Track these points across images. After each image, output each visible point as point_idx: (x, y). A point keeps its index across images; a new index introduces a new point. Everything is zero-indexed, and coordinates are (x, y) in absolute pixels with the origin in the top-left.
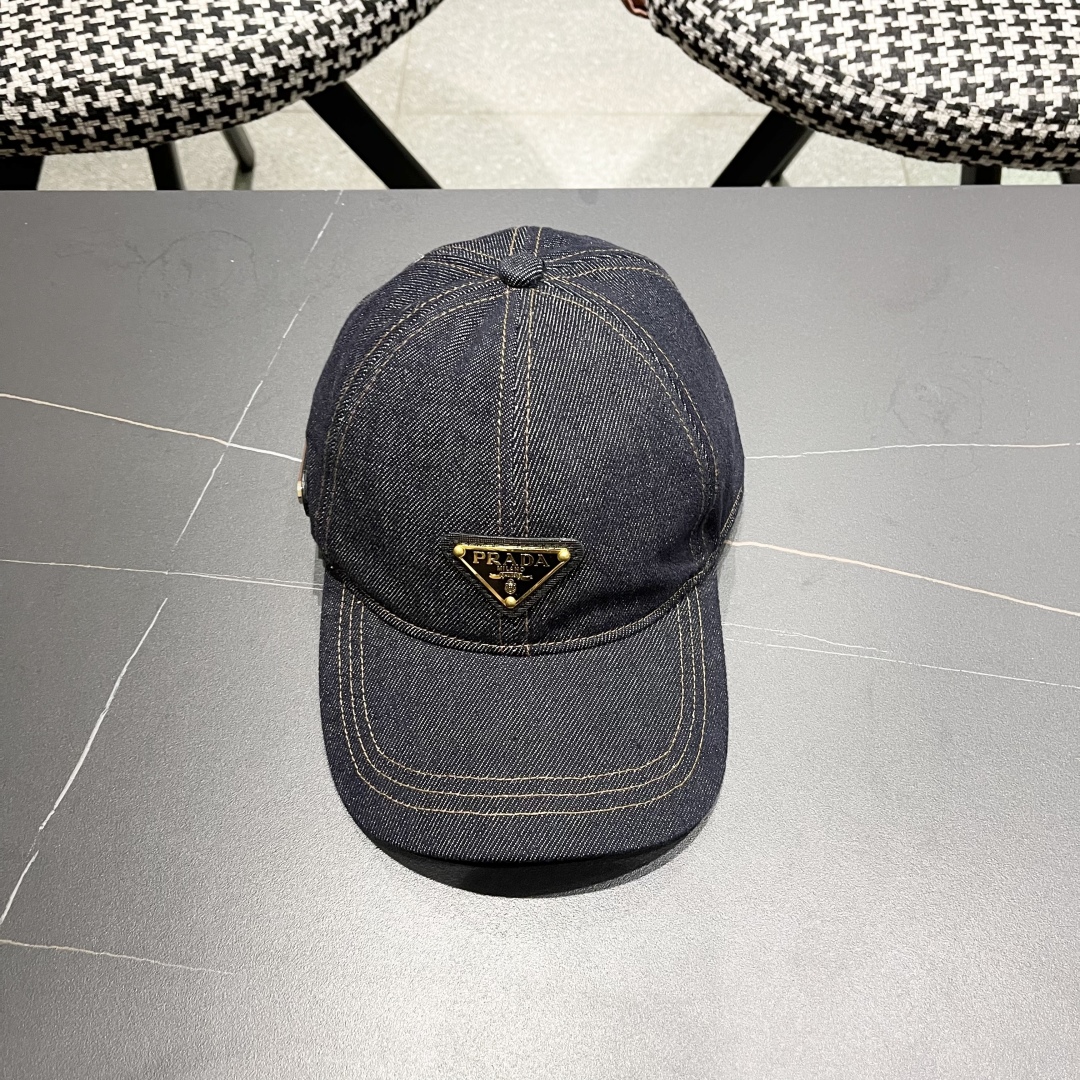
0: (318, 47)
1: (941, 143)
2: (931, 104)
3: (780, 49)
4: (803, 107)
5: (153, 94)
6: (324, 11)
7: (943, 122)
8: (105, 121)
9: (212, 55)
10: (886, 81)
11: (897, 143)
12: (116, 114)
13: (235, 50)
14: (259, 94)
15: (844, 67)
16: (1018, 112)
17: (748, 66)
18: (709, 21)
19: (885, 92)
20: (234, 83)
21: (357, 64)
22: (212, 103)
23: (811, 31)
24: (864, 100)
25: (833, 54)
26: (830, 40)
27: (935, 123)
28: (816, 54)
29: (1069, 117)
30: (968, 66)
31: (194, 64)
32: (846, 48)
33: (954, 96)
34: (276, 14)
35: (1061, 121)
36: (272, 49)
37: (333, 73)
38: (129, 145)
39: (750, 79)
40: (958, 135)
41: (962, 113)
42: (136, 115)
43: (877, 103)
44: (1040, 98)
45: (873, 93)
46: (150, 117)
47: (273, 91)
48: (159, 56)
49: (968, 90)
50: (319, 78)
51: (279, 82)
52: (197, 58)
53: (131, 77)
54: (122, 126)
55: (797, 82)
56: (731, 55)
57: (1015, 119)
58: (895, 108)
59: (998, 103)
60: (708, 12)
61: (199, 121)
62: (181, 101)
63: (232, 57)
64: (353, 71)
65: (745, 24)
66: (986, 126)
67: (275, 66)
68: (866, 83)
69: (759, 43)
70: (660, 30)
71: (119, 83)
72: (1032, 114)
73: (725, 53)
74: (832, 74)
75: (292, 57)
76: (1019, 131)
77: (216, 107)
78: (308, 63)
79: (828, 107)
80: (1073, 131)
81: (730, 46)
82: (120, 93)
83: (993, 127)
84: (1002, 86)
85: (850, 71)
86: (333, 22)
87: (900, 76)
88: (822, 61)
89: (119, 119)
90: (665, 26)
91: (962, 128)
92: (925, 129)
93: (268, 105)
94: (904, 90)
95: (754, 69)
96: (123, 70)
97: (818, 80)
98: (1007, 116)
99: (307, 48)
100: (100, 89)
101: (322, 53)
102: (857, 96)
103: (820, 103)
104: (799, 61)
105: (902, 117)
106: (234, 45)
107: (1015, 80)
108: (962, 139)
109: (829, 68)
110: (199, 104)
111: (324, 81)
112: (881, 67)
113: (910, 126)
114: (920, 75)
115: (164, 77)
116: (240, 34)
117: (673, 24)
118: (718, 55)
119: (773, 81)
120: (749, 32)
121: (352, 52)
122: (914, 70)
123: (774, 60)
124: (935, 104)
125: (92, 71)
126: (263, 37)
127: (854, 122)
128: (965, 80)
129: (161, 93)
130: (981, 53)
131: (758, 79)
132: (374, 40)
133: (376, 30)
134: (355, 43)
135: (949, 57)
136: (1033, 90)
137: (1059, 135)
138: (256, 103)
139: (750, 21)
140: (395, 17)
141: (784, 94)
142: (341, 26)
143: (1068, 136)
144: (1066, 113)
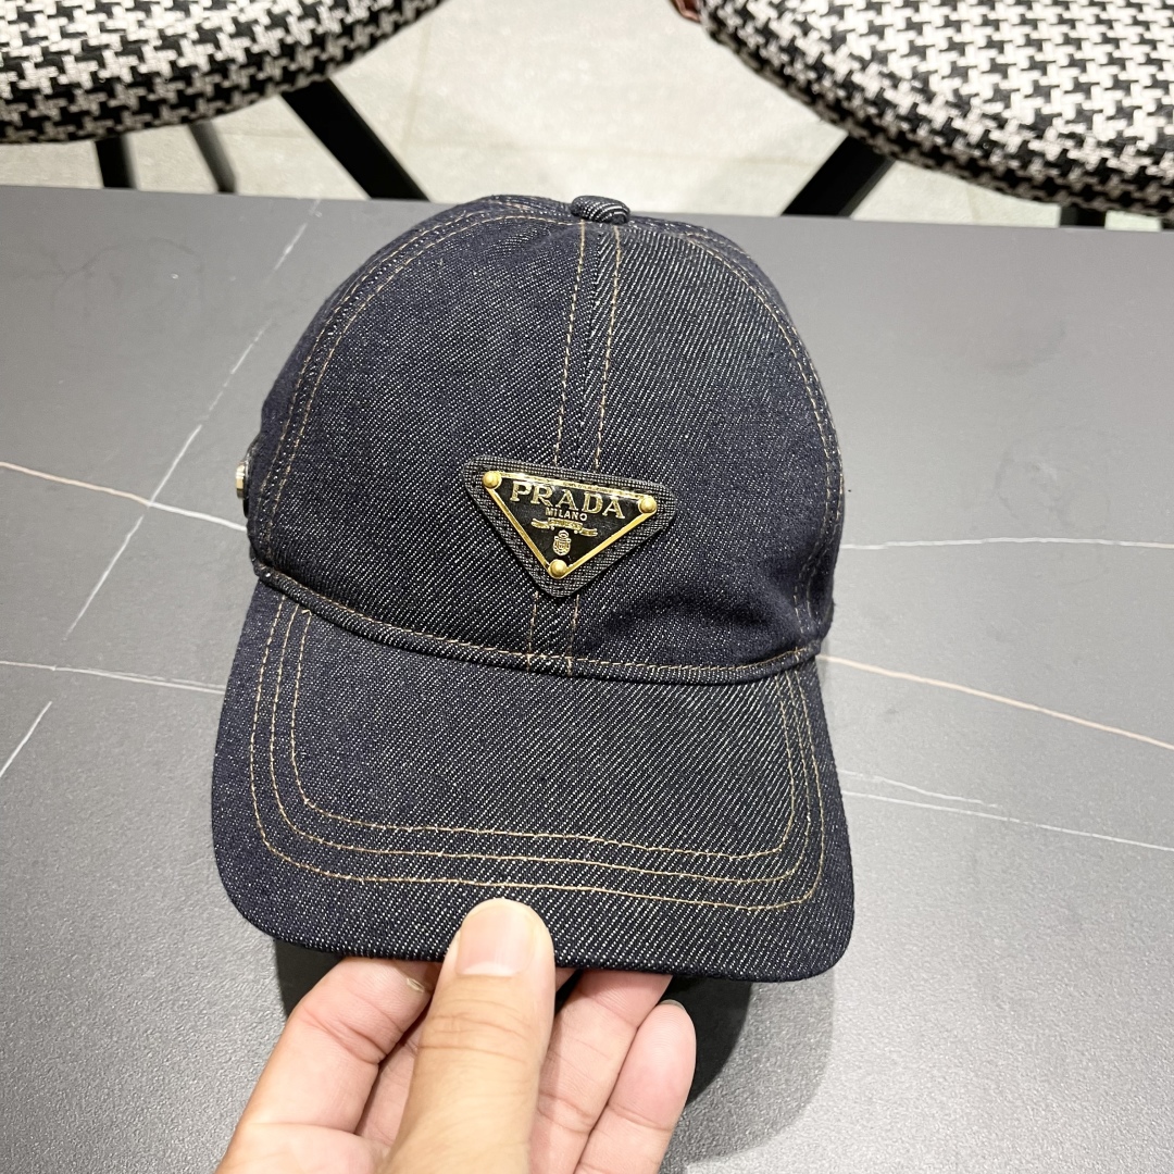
0: (301, 32)
1: (1049, 180)
2: (1039, 132)
3: (860, 59)
4: (883, 130)
5: (94, 75)
7: (1052, 152)
8: (32, 105)
9: (169, 32)
10: (987, 101)
11: (995, 177)
12: (48, 97)
13: (199, 28)
14: (226, 84)
15: (935, 84)
16: (1143, 146)
17: (819, 79)
18: (774, 26)
19: (984, 116)
20: (195, 67)
21: (349, 56)
22: (167, 91)
23: (897, 41)
24: (958, 124)
25: (923, 67)
26: (919, 51)
27: (1042, 155)
28: (901, 66)
30: (1083, 88)
31: (146, 42)
32: (939, 62)
33: (1068, 122)
36: (243, 30)
37: (320, 66)
38: (62, 136)
39: (820, 95)
40: (1070, 171)
41: (1076, 143)
42: (72, 99)
43: (974, 128)
45: (969, 115)
46: (91, 104)
47: (244, 82)
48: (103, 29)
50: (301, 70)
51: (252, 70)
52: (149, 33)
53: (67, 52)
54: (54, 113)
55: (879, 102)
56: (799, 65)
57: (1140, 153)
58: (995, 135)
59: (1120, 134)
60: (773, 13)
61: (151, 112)
62: (130, 86)
63: (195, 36)
64: (344, 65)
65: (819, 30)
66: (1104, 160)
67: (247, 51)
68: (962, 104)
69: (834, 51)
70: (714, 36)
71: (52, 59)
72: (1159, 149)
73: (792, 62)
74: (920, 91)
75: (268, 41)
76: (1143, 168)
77: (172, 96)
78: (288, 50)
79: (914, 131)
81: (797, 55)
82: (52, 71)
83: (1112, 163)
84: (1125, 113)
85: (943, 88)
86: (320, 3)
87: (1002, 96)
88: (909, 75)
89: (51, 103)
90: (719, 30)
91: (1075, 163)
92: (1030, 162)
93: (237, 98)
94: (1006, 114)
95: (827, 83)
96: (57, 44)
97: (903, 99)
98: (1130, 150)
99: (287, 31)
100: (28, 67)
101: (306, 40)
102: (950, 119)
103: (905, 126)
104: (882, 74)
105: (1003, 146)
106: (198, 22)
107: (1140, 108)
108: (1074, 175)
109: (917, 84)
110: (151, 89)
111: (309, 74)
112: (980, 85)
113: (1012, 157)
114: (1027, 97)
115: (108, 55)
116: (205, 9)
117: (731, 29)
118: (783, 66)
119: (849, 98)
120: (822, 38)
121: (344, 41)
122: (1018, 90)
123: (851, 73)
124: (1043, 131)
125: (21, 43)
126: (234, 15)
127: (945, 151)
128: (1080, 105)
129: (104, 74)
130: (1100, 74)
131: (830, 96)
132: (371, 29)
133: (374, 17)
134: (348, 30)
135: (1060, 77)
136: (1161, 121)
138: (222, 94)
139: (824, 26)
140: (397, 5)
141: (861, 114)
142: (331, 9)
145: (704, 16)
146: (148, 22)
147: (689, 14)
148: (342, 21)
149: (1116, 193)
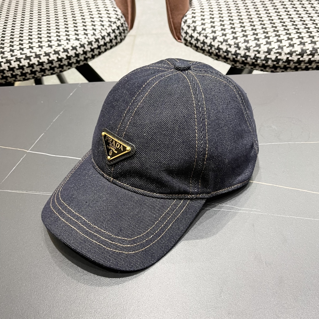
0: (80, 51)
1: (274, 65)
2: (269, 53)
3: (221, 42)
5: (28, 63)
6: (82, 41)
7: (274, 58)
8: (14, 71)
9: (47, 52)
10: (254, 47)
11: (260, 67)
12: (17, 69)
13: (54, 51)
14: (62, 64)
15: (240, 45)
16: (298, 53)
17: (211, 48)
18: (199, 38)
19: (254, 51)
20: (54, 60)
21: (93, 57)
22: (47, 66)
24: (248, 54)
25: (237, 41)
26: (235, 38)
27: (271, 59)
28: (231, 42)
29: (315, 53)
30: (280, 41)
31: (41, 55)
32: (241, 40)
33: (276, 49)
34: (68, 41)
35: (313, 54)
36: (65, 51)
37: (86, 59)
38: (22, 79)
39: (212, 53)
40: (279, 62)
41: (280, 54)
42: (23, 69)
43: (252, 54)
44: (304, 48)
45: (250, 51)
46: (28, 70)
47: (66, 63)
48: (31, 52)
49: (280, 47)
50: (81, 60)
51: (68, 60)
52: (42, 53)
53: (22, 58)
54: (19, 73)
55: (227, 51)
56: (206, 46)
57: (297, 55)
58: (258, 55)
59: (291, 51)
60: (198, 35)
62: (37, 65)
63: (53, 52)
64: (92, 59)
66: (288, 58)
67: (67, 55)
68: (248, 49)
69: (214, 41)
70: (186, 44)
71: (18, 60)
72: (302, 53)
73: (204, 46)
74: (237, 47)
75: (72, 53)
76: (299, 59)
77: (48, 68)
78: (77, 55)
79: (237, 57)
80: (317, 58)
81: (205, 44)
82: (18, 63)
83: (290, 58)
84: (292, 45)
85: (242, 46)
86: (85, 44)
87: (258, 45)
88: (233, 44)
89: (18, 71)
90: (186, 42)
91: (280, 60)
92: (268, 61)
93: (65, 68)
94: (260, 50)
95: (213, 49)
96: (19, 56)
97: (233, 50)
98: (294, 54)
99: (77, 50)
100: (12, 62)
101: (82, 53)
102: (245, 53)
104: (226, 45)
105: (260, 58)
106: (54, 49)
107: (296, 44)
108: (280, 63)
109: (236, 46)
110: (43, 66)
111: (83, 61)
112: (252, 43)
113: (263, 60)
114: (265, 45)
115: (32, 58)
116: (56, 46)
117: (189, 41)
118: (202, 47)
119: (219, 52)
120: (210, 38)
121: (92, 53)
122: (262, 43)
123: (219, 45)
124: (270, 53)
125: (11, 57)
126: (63, 47)
127: (246, 61)
128: (279, 45)
129: (31, 63)
130: (284, 37)
131: (215, 52)
132: (98, 50)
133: (99, 47)
134: (92, 50)
135: (273, 39)
136: (302, 46)
137: (312, 59)
138: (61, 67)
139: (211, 36)
140: (105, 44)
141: (223, 56)
142: (88, 45)
143: (315, 59)
144: (314, 52)
145: (183, 40)
146: (42, 50)
147: (179, 41)
148: (91, 48)
149: (293, 67)
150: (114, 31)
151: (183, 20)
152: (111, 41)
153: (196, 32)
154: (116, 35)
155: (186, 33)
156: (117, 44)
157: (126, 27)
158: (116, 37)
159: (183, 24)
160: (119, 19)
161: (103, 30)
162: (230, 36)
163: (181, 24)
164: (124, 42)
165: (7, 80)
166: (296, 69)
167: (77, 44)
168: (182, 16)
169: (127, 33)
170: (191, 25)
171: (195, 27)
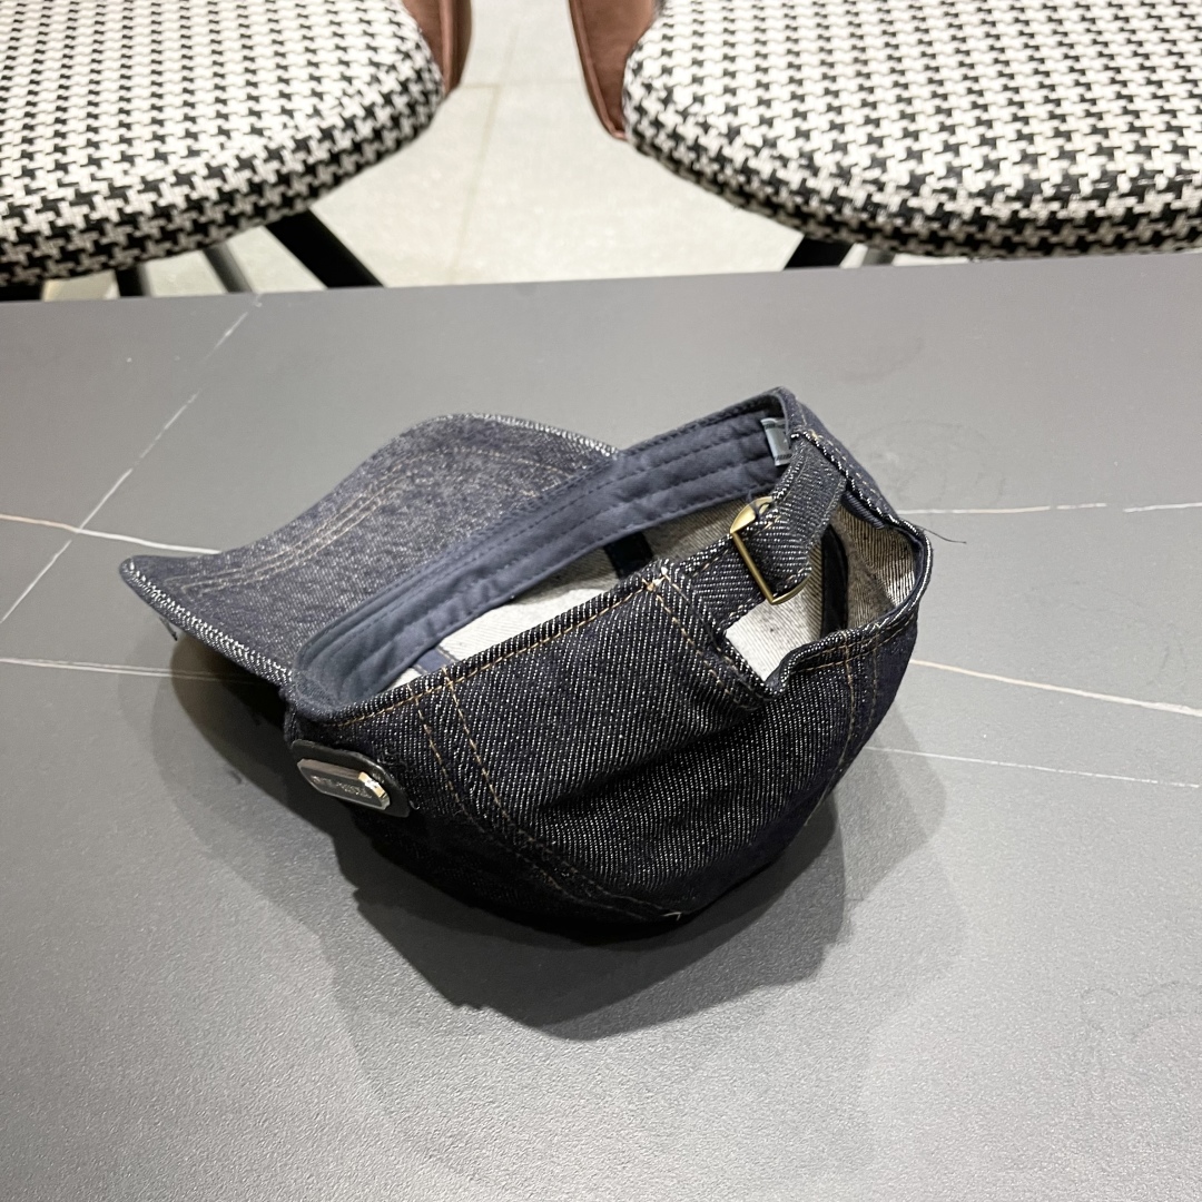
0: (267, 172)
2: (915, 190)
3: (753, 147)
5: (86, 217)
6: (275, 136)
7: (930, 208)
8: (35, 246)
9: (150, 178)
10: (866, 169)
12: (48, 238)
13: (176, 173)
14: (203, 219)
15: (819, 159)
16: (1011, 192)
17: (722, 169)
18: (681, 130)
19: (865, 182)
20: (174, 206)
21: (314, 192)
22: (151, 227)
24: (843, 192)
25: (808, 147)
26: (803, 134)
27: (920, 210)
28: (789, 148)
29: (1069, 194)
30: (952, 149)
31: (130, 187)
32: (822, 141)
33: (940, 179)
34: (223, 139)
35: (1062, 198)
36: (215, 172)
37: (287, 201)
38: (64, 273)
39: (726, 184)
40: (949, 222)
41: (950, 196)
42: (68, 238)
43: (856, 192)
44: (1035, 176)
45: (851, 183)
46: (86, 242)
47: (219, 217)
48: (93, 178)
50: (270, 205)
51: (225, 207)
52: (133, 180)
53: (63, 199)
54: (55, 252)
55: (774, 182)
56: (704, 160)
57: (1009, 199)
58: (877, 198)
59: (989, 184)
60: (679, 119)
62: (117, 225)
63: (173, 179)
65: (717, 128)
66: (978, 209)
67: (219, 189)
68: (844, 174)
69: (731, 142)
70: (639, 148)
71: (50, 205)
72: (1027, 193)
73: (698, 159)
74: (807, 167)
75: (237, 181)
76: (1016, 212)
77: (155, 232)
78: (256, 188)
79: (807, 202)
80: (1077, 208)
81: (702, 151)
82: (50, 216)
83: (986, 211)
84: (992, 165)
85: (826, 162)
86: (283, 147)
87: (879, 163)
88: (796, 155)
89: (51, 243)
90: (642, 142)
91: (951, 214)
92: (912, 218)
93: (214, 232)
94: (884, 178)
95: (729, 171)
96: (54, 192)
97: (793, 176)
98: (1000, 197)
99: (254, 172)
100: (29, 213)
101: (272, 179)
102: (836, 189)
103: (799, 200)
104: (773, 157)
105: (885, 207)
106: (175, 168)
107: (1005, 159)
108: (954, 226)
109: (804, 162)
110: (136, 227)
111: (279, 208)
112: (859, 156)
113: (896, 215)
114: (901, 161)
115: (97, 200)
116: (182, 158)
117: (650, 140)
118: (692, 163)
119: (749, 181)
120: (720, 134)
121: (308, 179)
122: (893, 156)
123: (747, 160)
124: (919, 190)
125: (24, 193)
126: (207, 161)
127: (837, 218)
128: (950, 162)
129: (95, 216)
130: (968, 135)
131: (734, 183)
132: (333, 168)
133: (335, 158)
134: (311, 170)
135: (931, 141)
136: (1026, 168)
137: (1062, 214)
138: (200, 228)
139: (721, 123)
140: (357, 147)
141: (761, 195)
142: (294, 151)
143: (1072, 215)
144: (1066, 189)
145: (629, 134)
146: (132, 171)
147: (619, 135)
149: (997, 239)
150: (388, 99)
151: (631, 63)
152: (378, 134)
153: (671, 108)
154: (396, 113)
155: (640, 110)
156: (399, 144)
157: (436, 83)
158: (396, 120)
159: (629, 77)
160: (407, 56)
161: (350, 96)
162: (784, 129)
163: (623, 76)
164: (426, 138)
165: (13, 274)
166: (1009, 248)
167: (254, 147)
168: (625, 49)
169: (439, 104)
170: (657, 84)
171: (670, 91)
